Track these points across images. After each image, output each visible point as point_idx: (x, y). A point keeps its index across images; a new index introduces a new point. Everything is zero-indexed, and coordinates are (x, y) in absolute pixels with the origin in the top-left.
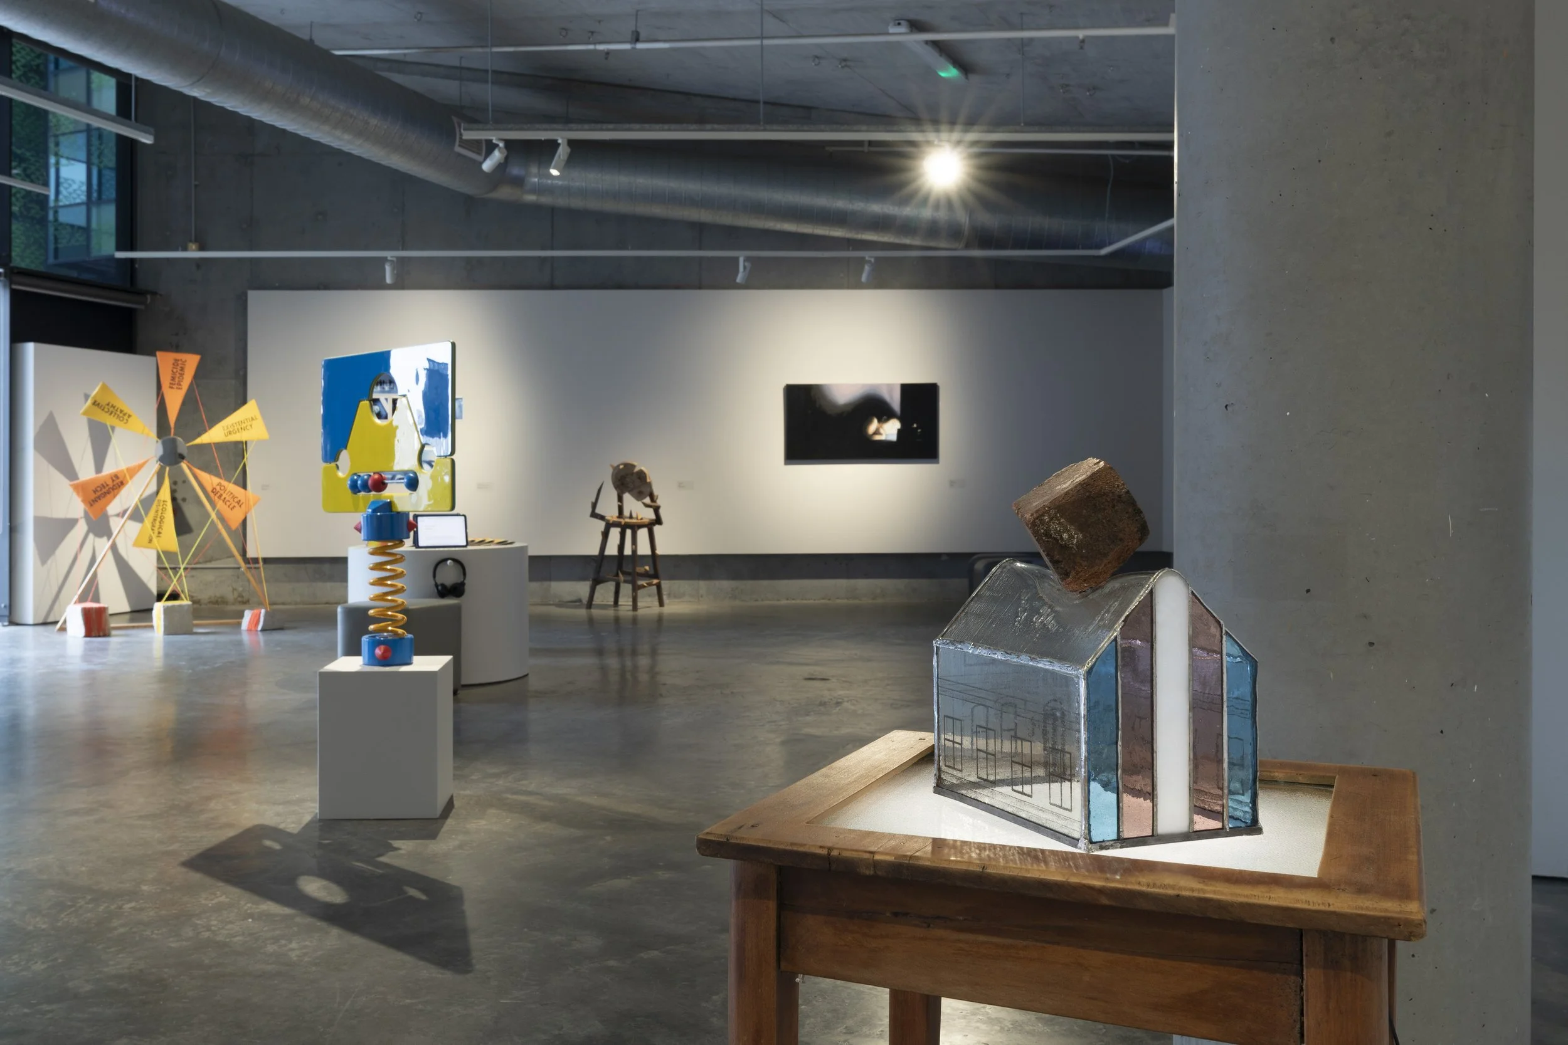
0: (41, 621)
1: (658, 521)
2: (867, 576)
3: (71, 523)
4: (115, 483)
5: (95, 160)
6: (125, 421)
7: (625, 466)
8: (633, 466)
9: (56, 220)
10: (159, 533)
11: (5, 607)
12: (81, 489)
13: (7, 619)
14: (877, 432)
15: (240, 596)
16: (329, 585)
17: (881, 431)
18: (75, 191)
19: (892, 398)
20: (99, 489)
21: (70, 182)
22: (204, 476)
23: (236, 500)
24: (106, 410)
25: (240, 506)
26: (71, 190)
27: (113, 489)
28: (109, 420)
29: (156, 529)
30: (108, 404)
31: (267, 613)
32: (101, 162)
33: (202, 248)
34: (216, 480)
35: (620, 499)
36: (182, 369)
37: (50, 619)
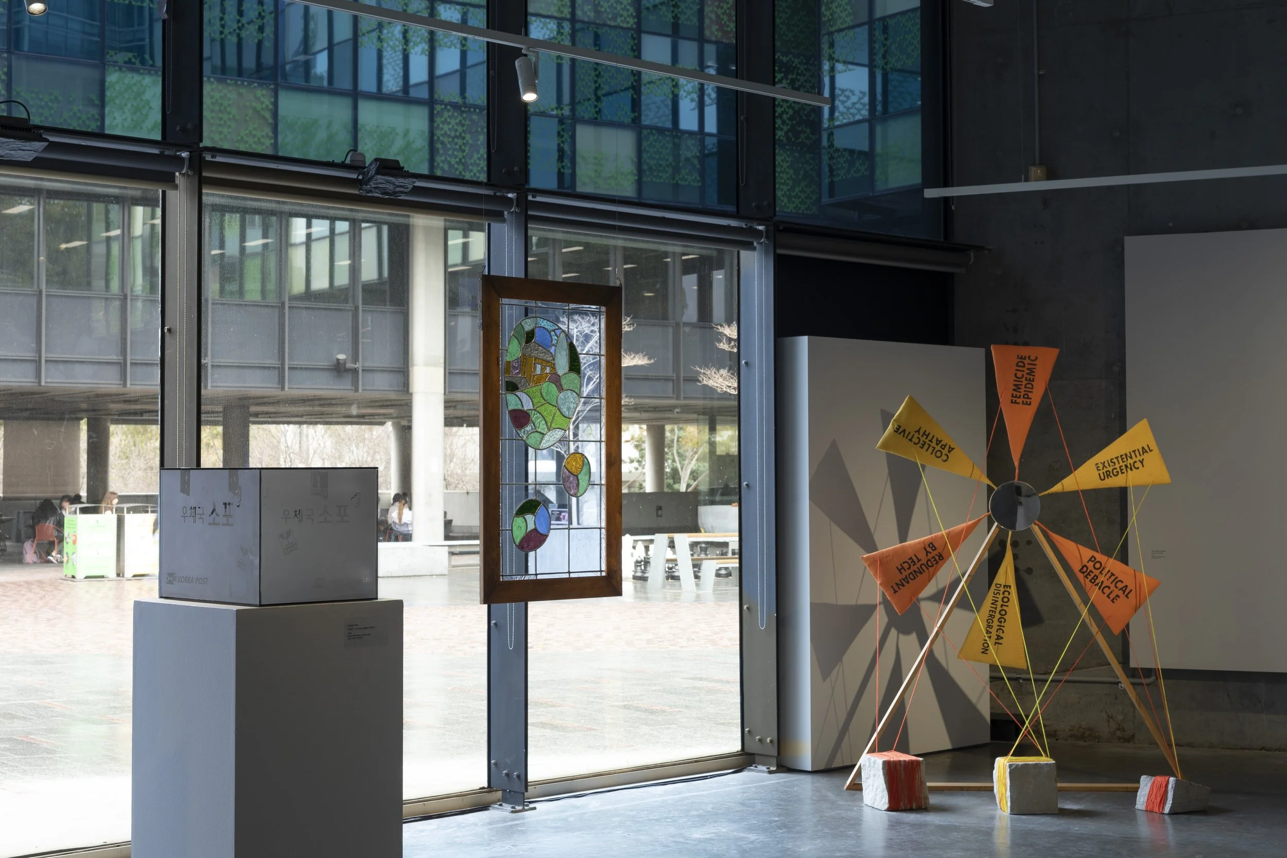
0: (822, 767)
3: (865, 612)
4: (930, 556)
5: (879, 61)
6: (944, 457)
9: (831, 145)
10: (999, 638)
11: (771, 741)
12: (882, 564)
13: (774, 761)
15: (1120, 728)
18: (854, 104)
20: (906, 566)
21: (847, 93)
22: (1068, 546)
23: (1120, 585)
24: (915, 440)
25: (1127, 596)
26: (849, 104)
27: (928, 567)
28: (918, 457)
29: (994, 631)
30: (918, 431)
31: (1177, 783)
32: (886, 64)
33: (1051, 175)
34: (1087, 553)
36: (1031, 372)
37: (837, 763)
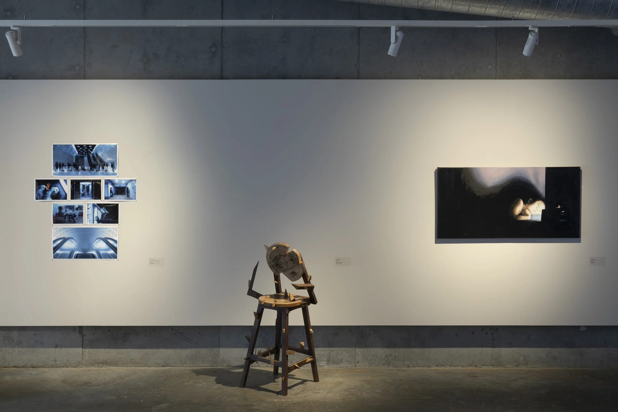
1: (312, 300)
2: (510, 345)
7: (277, 247)
8: (286, 248)
14: (523, 213)
16: (17, 350)
17: (527, 212)
19: (537, 180)
35: (277, 278)
